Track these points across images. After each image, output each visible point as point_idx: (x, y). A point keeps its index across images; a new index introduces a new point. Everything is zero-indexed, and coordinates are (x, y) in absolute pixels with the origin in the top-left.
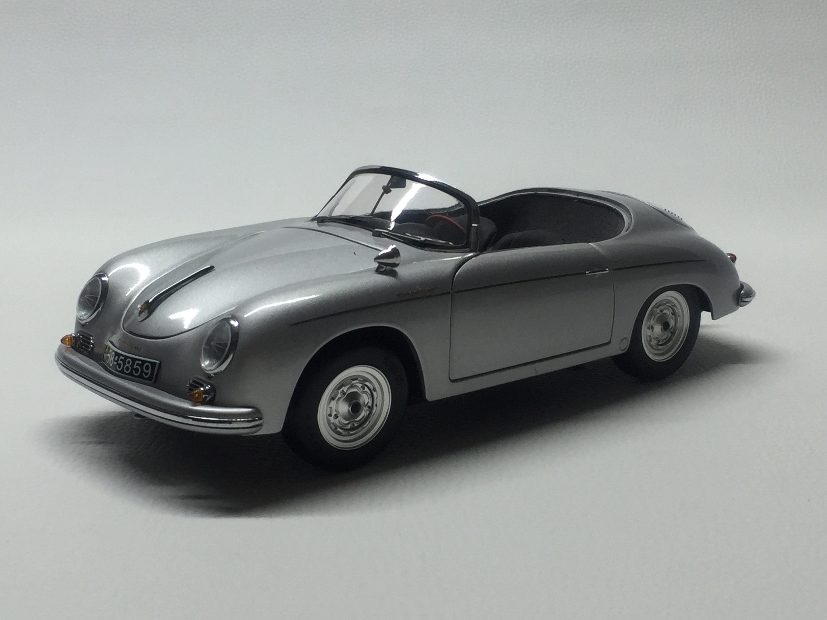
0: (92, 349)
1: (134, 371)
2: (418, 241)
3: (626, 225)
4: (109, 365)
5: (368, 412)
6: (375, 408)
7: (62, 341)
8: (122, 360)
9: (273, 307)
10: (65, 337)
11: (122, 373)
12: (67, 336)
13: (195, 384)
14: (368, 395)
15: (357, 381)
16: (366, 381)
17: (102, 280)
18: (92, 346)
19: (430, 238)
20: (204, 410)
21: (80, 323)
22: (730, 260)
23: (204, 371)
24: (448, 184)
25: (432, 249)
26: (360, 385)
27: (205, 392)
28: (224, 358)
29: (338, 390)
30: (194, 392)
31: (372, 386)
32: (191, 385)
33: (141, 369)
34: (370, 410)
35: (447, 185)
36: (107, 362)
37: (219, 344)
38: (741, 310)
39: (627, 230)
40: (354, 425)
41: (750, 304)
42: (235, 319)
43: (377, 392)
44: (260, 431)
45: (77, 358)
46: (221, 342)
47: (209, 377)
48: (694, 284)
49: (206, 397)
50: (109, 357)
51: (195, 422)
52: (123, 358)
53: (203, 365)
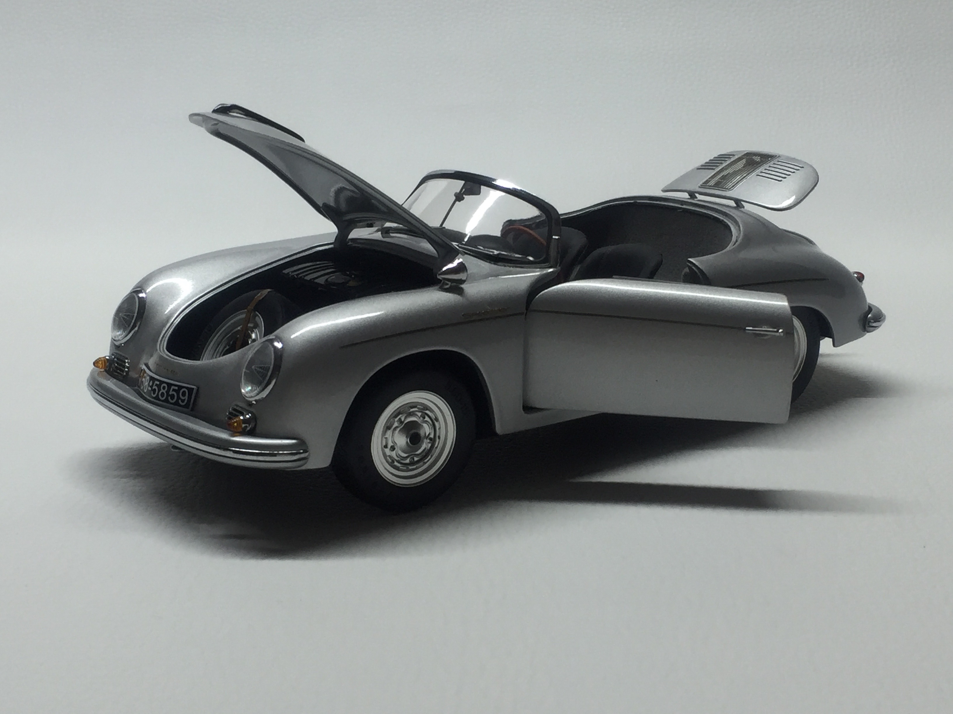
0: (127, 373)
1: (169, 398)
2: (490, 255)
3: (734, 239)
4: (144, 391)
5: (430, 445)
6: (437, 440)
7: (94, 364)
8: (157, 385)
9: (321, 327)
10: (98, 359)
11: (157, 400)
12: (100, 358)
13: (234, 412)
14: (430, 425)
15: (416, 409)
16: (427, 409)
17: (138, 297)
18: (126, 370)
19: (505, 252)
20: (244, 442)
21: (115, 345)
22: (856, 279)
23: (245, 399)
24: (527, 191)
25: (506, 264)
26: (419, 414)
27: (245, 421)
28: (266, 384)
29: (394, 418)
30: (233, 421)
31: (434, 415)
32: (230, 413)
33: (177, 394)
34: (431, 442)
35: (525, 192)
36: (142, 388)
37: (261, 368)
38: (868, 335)
39: (735, 244)
40: (413, 459)
41: (879, 329)
42: (279, 340)
43: (439, 422)
44: (305, 465)
45: (110, 384)
46: (262, 365)
47: (250, 404)
48: (813, 307)
49: (246, 427)
50: (144, 382)
51: (235, 454)
52: (158, 383)
53: (243, 391)
